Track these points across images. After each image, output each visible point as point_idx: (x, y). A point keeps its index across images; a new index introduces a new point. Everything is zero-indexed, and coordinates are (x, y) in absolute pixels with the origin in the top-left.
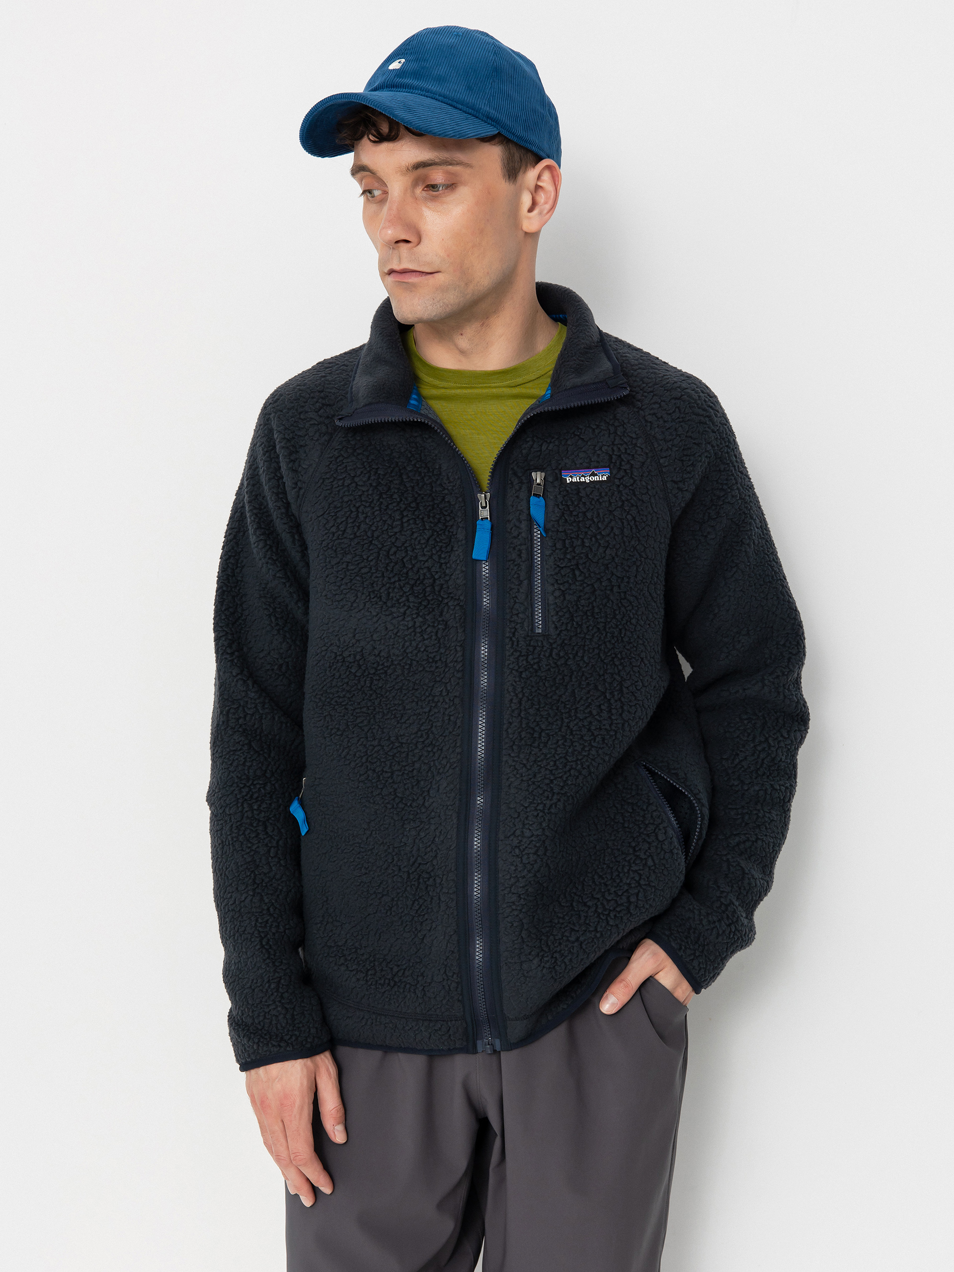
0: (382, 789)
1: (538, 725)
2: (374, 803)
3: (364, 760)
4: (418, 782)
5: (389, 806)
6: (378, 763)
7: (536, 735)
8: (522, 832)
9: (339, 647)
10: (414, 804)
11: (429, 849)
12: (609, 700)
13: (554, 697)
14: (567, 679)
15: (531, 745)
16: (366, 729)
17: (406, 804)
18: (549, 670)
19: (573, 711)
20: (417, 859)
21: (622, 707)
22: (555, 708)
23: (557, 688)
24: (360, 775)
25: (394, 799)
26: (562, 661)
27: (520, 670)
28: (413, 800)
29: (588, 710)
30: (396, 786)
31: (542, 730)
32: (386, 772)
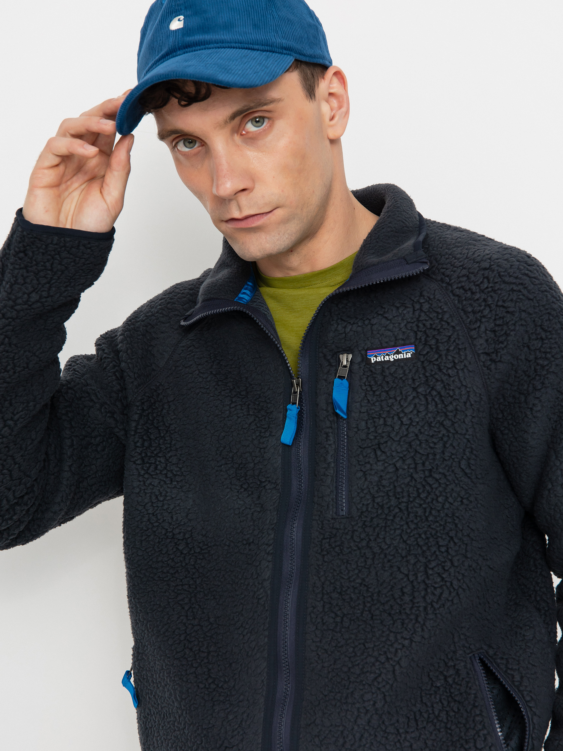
0: (196, 668)
1: (340, 609)
2: (187, 681)
3: (182, 638)
4: (231, 664)
5: (202, 686)
6: (196, 643)
7: (338, 619)
8: (322, 721)
9: (170, 524)
10: (226, 686)
11: (235, 733)
12: (412, 582)
13: (357, 581)
14: (369, 562)
15: (333, 630)
16: (186, 608)
17: (218, 685)
18: (350, 552)
19: (375, 595)
20: (223, 742)
21: (426, 590)
22: (357, 591)
23: (360, 571)
24: (177, 652)
25: (206, 679)
26: (364, 543)
27: (322, 553)
28: (225, 682)
29: (391, 593)
30: (210, 666)
31: (344, 615)
32: (203, 652)
